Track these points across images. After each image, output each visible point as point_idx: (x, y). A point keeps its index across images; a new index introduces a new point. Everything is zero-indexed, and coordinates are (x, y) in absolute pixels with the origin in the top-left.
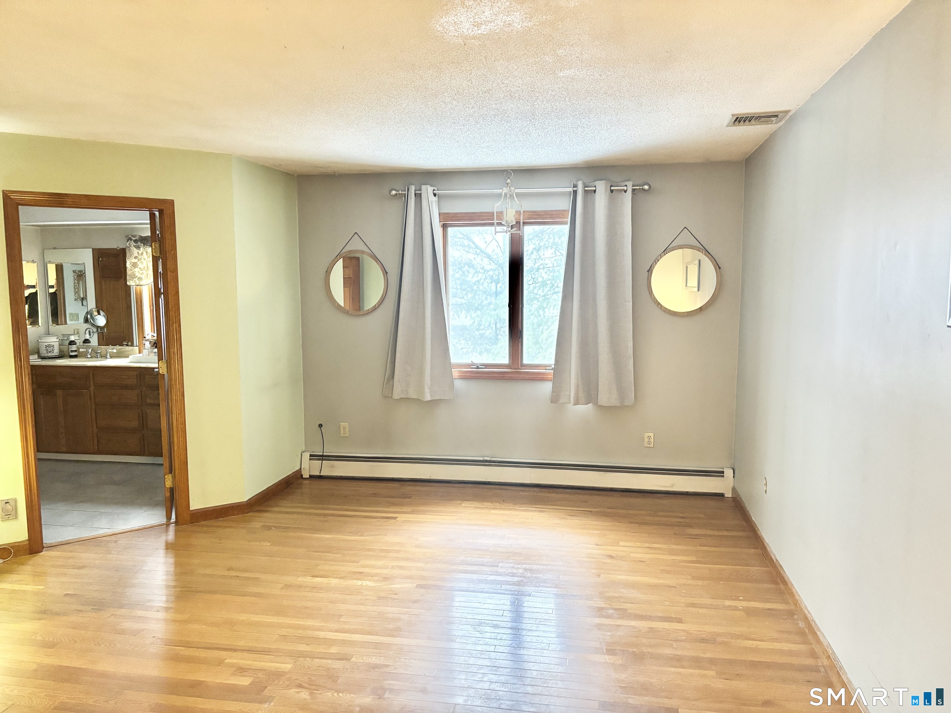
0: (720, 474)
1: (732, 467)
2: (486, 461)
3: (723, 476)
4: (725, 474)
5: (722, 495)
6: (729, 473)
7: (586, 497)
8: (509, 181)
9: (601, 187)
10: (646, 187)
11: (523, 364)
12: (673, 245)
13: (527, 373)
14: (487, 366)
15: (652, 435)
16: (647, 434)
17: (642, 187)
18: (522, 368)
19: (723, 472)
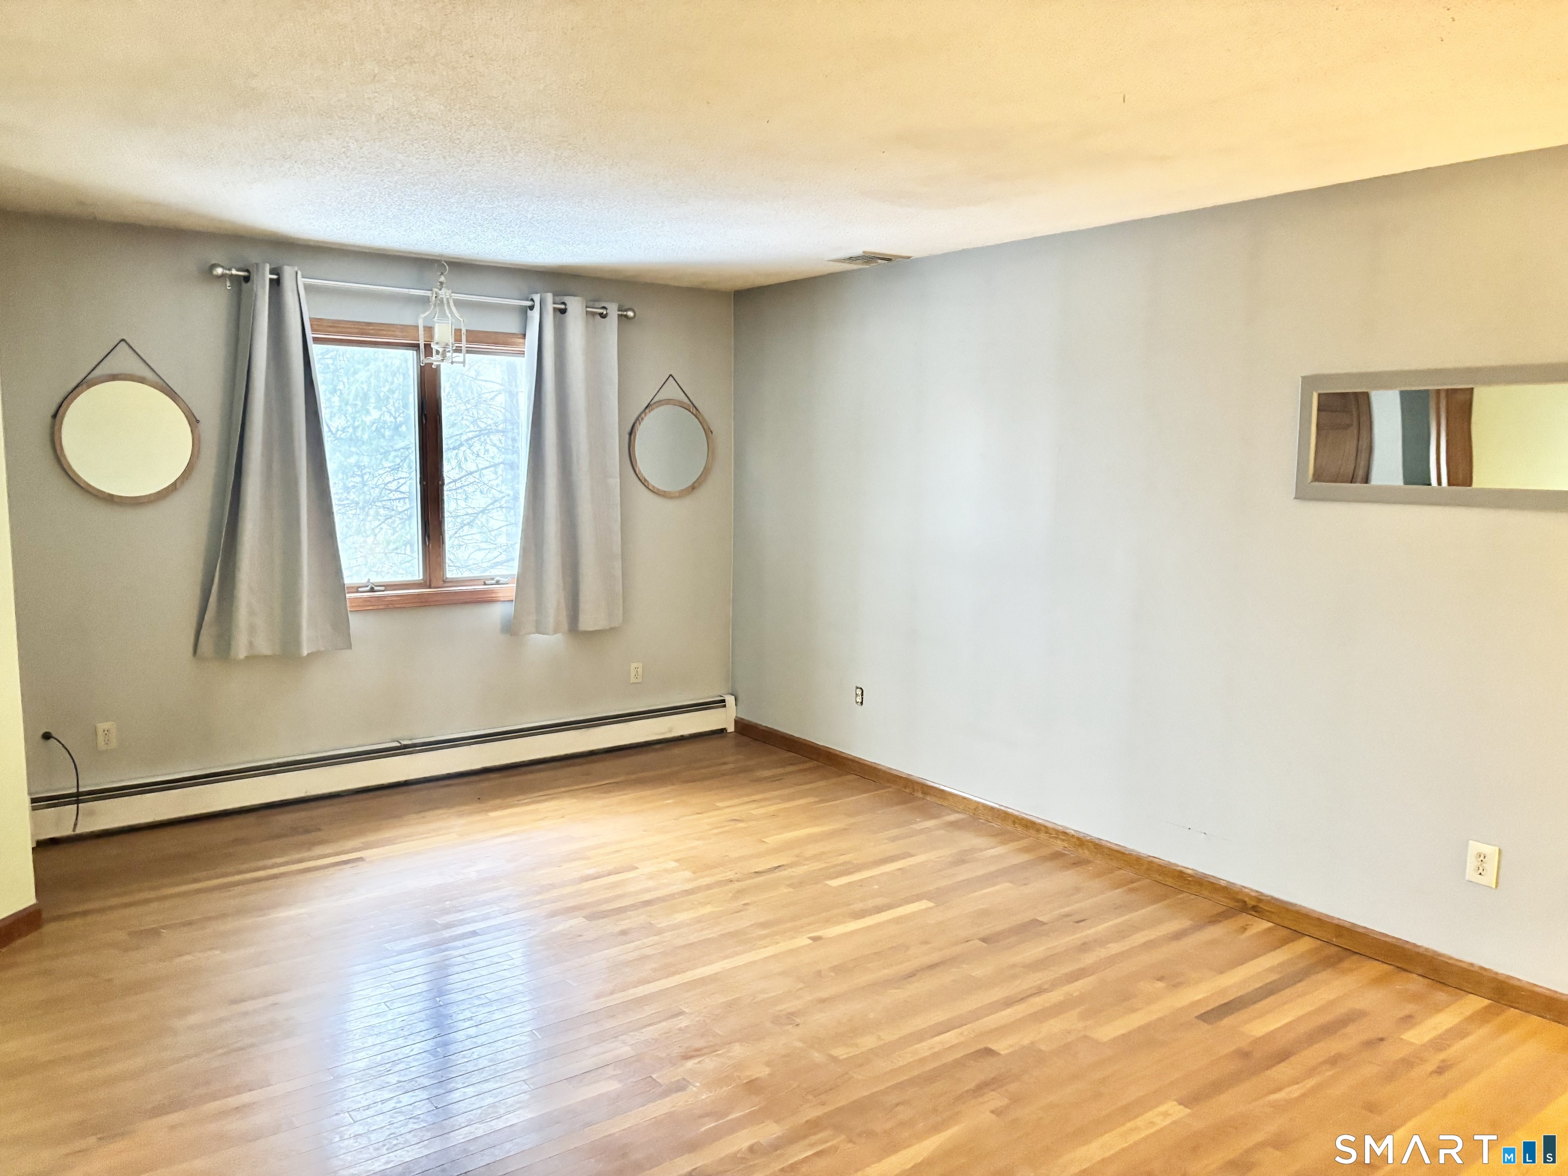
0: (722, 703)
1: (730, 691)
2: (406, 747)
3: (725, 706)
4: (727, 703)
5: (722, 731)
6: (730, 700)
7: (585, 768)
8: (442, 279)
9: (575, 306)
10: (630, 314)
11: (447, 578)
12: (656, 399)
13: (456, 593)
14: (388, 586)
15: (640, 665)
16: (633, 665)
17: (625, 313)
18: (446, 585)
19: (724, 701)
